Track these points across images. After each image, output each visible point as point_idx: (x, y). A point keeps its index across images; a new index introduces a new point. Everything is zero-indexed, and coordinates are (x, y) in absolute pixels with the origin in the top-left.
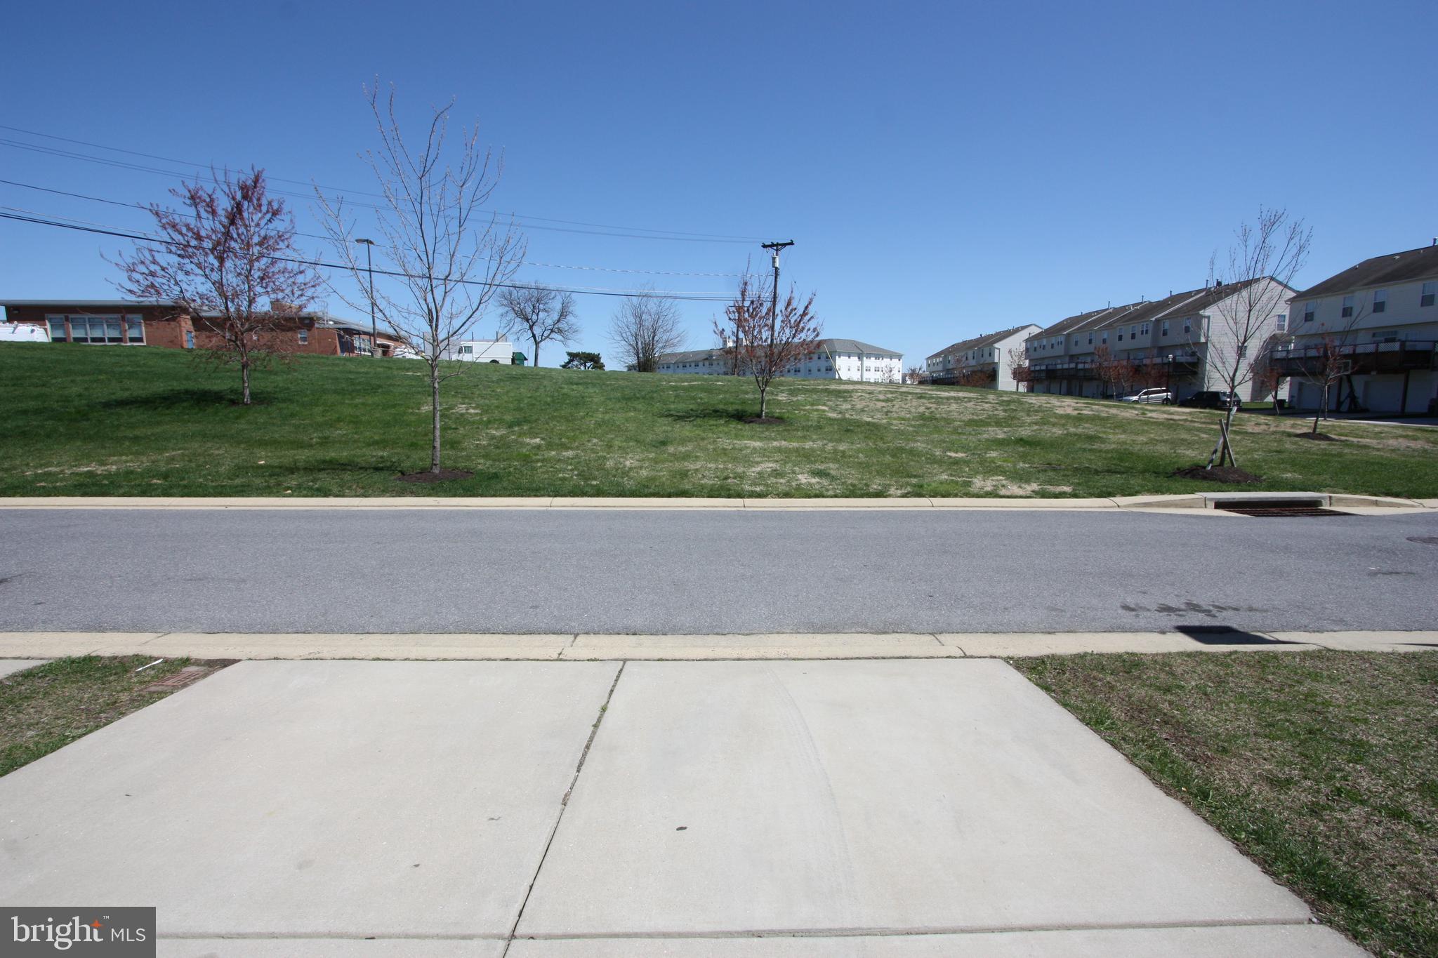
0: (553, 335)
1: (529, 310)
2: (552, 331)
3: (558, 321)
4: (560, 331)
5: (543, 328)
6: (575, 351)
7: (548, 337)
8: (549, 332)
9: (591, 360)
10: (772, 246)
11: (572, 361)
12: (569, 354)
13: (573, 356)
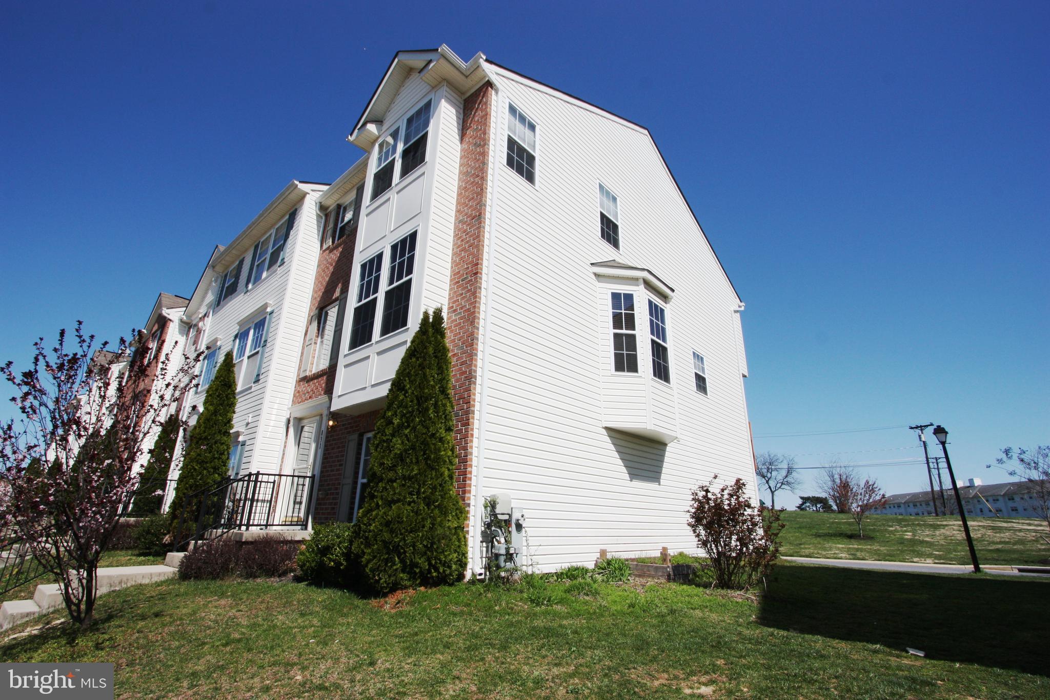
0: (783, 486)
1: (765, 471)
2: (782, 484)
3: (786, 476)
4: (788, 483)
5: (776, 482)
6: (806, 496)
7: (780, 488)
8: (780, 484)
9: (821, 502)
10: (917, 427)
11: (805, 503)
12: (802, 498)
13: (805, 500)
